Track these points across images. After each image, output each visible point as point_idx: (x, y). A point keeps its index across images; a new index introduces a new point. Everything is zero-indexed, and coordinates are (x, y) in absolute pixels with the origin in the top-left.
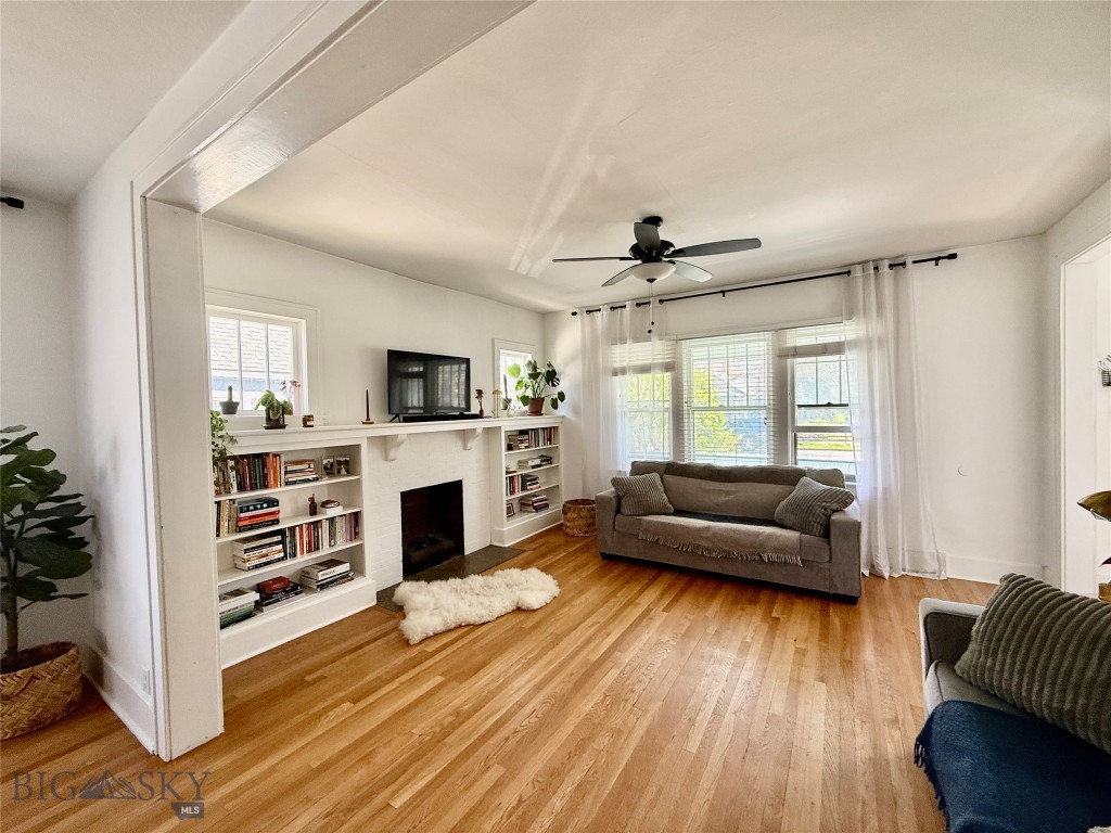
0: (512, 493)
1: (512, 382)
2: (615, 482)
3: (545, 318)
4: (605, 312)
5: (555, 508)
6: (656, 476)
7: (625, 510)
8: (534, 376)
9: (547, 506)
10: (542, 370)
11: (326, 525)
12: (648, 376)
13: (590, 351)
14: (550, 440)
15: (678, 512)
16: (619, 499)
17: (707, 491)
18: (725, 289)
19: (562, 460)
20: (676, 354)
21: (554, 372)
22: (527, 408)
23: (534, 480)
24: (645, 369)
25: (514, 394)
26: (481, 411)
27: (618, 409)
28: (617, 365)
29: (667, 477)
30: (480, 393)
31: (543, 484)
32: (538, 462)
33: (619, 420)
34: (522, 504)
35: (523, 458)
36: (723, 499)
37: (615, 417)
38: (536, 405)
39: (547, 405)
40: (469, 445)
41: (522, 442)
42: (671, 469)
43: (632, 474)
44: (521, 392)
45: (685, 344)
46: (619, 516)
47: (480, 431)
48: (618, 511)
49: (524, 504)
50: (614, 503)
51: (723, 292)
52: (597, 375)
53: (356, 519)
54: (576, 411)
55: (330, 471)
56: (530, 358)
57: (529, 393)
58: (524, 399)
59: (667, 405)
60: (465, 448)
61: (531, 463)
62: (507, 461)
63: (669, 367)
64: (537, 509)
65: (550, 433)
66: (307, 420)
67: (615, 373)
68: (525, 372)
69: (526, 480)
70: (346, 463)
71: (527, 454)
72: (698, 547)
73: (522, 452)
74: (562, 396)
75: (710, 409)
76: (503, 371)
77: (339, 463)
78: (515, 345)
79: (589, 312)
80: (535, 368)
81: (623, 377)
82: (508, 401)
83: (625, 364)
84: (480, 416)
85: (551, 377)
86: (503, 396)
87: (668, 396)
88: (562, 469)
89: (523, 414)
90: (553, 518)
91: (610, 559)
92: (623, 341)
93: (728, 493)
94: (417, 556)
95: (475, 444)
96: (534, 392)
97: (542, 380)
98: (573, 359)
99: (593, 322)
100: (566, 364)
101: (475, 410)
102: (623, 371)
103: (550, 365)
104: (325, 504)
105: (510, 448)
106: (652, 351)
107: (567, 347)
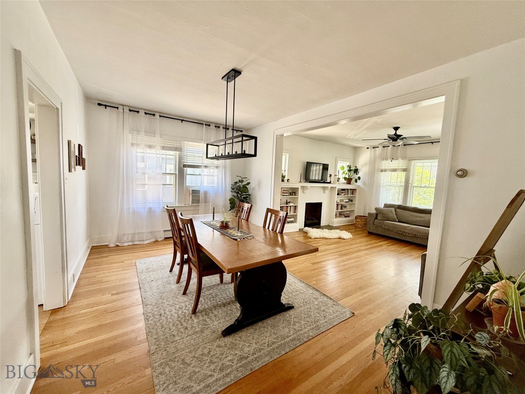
0: (337, 209)
1: (341, 172)
2: (376, 209)
3: (356, 149)
4: (381, 148)
5: (352, 218)
6: (393, 209)
7: (379, 218)
8: (350, 170)
9: (349, 216)
10: (353, 168)
11: (289, 207)
12: (396, 173)
13: (373, 163)
14: (353, 193)
15: (399, 222)
16: (377, 215)
17: (412, 215)
18: (433, 141)
19: (357, 201)
20: (409, 165)
21: (357, 169)
22: (345, 181)
23: (345, 207)
24: (395, 170)
25: (341, 176)
26: (330, 181)
27: (382, 184)
28: (383, 168)
29: (398, 210)
30: (331, 175)
31: (348, 208)
32: (347, 201)
33: (381, 188)
34: (340, 214)
35: (342, 199)
36: (419, 219)
37: (380, 187)
38: (349, 181)
39: (353, 181)
40: (326, 192)
41: (342, 193)
42: (400, 207)
43: (384, 207)
44: (344, 176)
45: (413, 162)
46: (376, 220)
47: (330, 188)
48: (376, 218)
49: (341, 214)
50: (375, 216)
51: (432, 143)
52: (374, 170)
53: (295, 207)
54: (364, 184)
55: (291, 194)
56: (348, 164)
57: (347, 176)
58: (345, 178)
59: (403, 184)
60: (324, 193)
61: (345, 201)
62: (337, 199)
63: (404, 170)
64: (345, 217)
65: (353, 191)
66: (288, 180)
67: (382, 171)
68: (346, 169)
69: (342, 207)
70: (295, 192)
71: (344, 198)
72: (404, 232)
73: (342, 197)
74: (359, 178)
75: (421, 187)
76: (339, 167)
77: (293, 192)
78: (343, 159)
79: (374, 148)
80: (350, 167)
81: (385, 173)
82: (339, 179)
83: (386, 168)
84: (330, 183)
85: (356, 171)
86: (337, 177)
87: (403, 180)
88: (356, 204)
89: (344, 183)
90: (352, 221)
91: (370, 234)
92: (386, 159)
93: (422, 217)
94: (308, 222)
95: (327, 192)
96: (349, 176)
97: (352, 172)
98: (366, 165)
99: (375, 151)
100: (362, 166)
101: (328, 181)
102: (385, 170)
103: (356, 167)
104: (289, 202)
105: (338, 194)
106: (399, 163)
107: (363, 161)
